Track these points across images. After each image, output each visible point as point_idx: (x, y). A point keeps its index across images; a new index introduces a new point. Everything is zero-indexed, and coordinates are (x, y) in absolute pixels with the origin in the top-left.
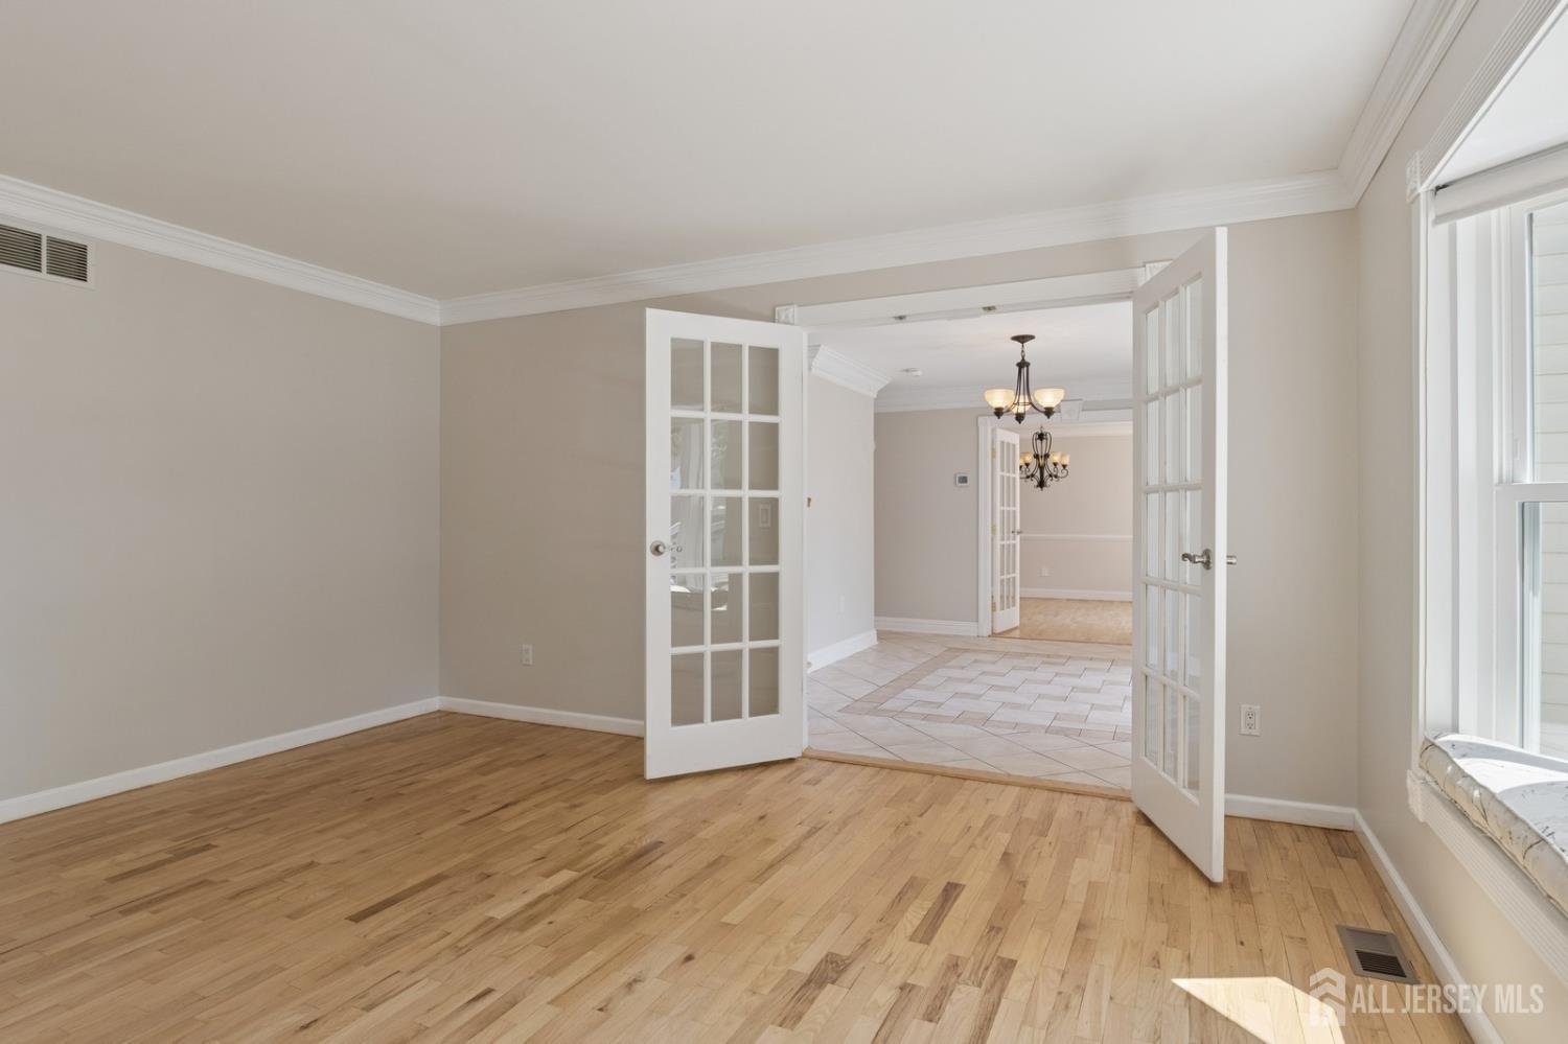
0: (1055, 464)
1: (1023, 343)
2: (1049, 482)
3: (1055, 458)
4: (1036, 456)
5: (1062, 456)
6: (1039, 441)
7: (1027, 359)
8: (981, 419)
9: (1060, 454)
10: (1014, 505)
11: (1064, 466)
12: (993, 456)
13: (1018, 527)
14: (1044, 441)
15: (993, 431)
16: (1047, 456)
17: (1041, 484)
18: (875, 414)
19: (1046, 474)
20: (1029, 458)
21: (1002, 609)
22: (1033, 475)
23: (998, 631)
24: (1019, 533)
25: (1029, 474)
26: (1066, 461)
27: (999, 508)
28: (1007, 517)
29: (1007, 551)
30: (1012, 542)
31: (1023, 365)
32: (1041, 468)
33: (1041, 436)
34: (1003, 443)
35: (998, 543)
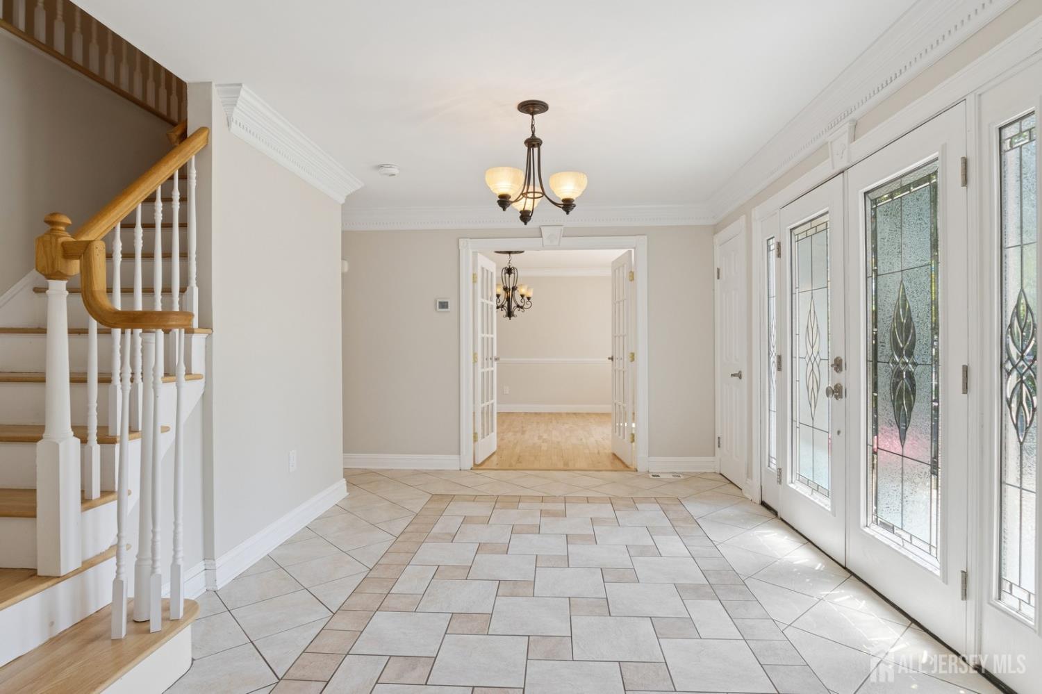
0: (522, 296)
1: (533, 114)
2: (516, 312)
3: (523, 290)
4: (505, 289)
5: (528, 289)
6: (507, 275)
7: (537, 135)
8: (462, 242)
9: (526, 287)
10: (492, 333)
11: (529, 298)
12: (474, 281)
13: (495, 354)
14: (512, 275)
15: (475, 254)
16: (514, 289)
17: (510, 314)
18: (343, 232)
19: (513, 305)
20: (500, 291)
21: (483, 437)
22: (503, 306)
23: (480, 462)
24: (496, 359)
25: (499, 304)
26: (530, 294)
27: (480, 335)
28: (487, 343)
29: (487, 377)
30: (490, 369)
31: (533, 143)
32: (508, 299)
33: (509, 271)
34: (483, 268)
35: (480, 370)
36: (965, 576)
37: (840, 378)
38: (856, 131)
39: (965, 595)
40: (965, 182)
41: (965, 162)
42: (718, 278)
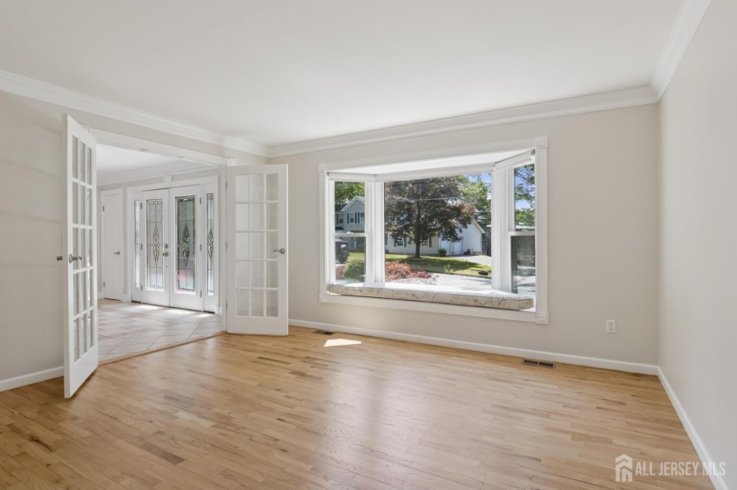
36: (201, 292)
37: (167, 250)
38: (173, 179)
39: (201, 296)
40: (201, 203)
41: (201, 199)
42: (103, 210)
